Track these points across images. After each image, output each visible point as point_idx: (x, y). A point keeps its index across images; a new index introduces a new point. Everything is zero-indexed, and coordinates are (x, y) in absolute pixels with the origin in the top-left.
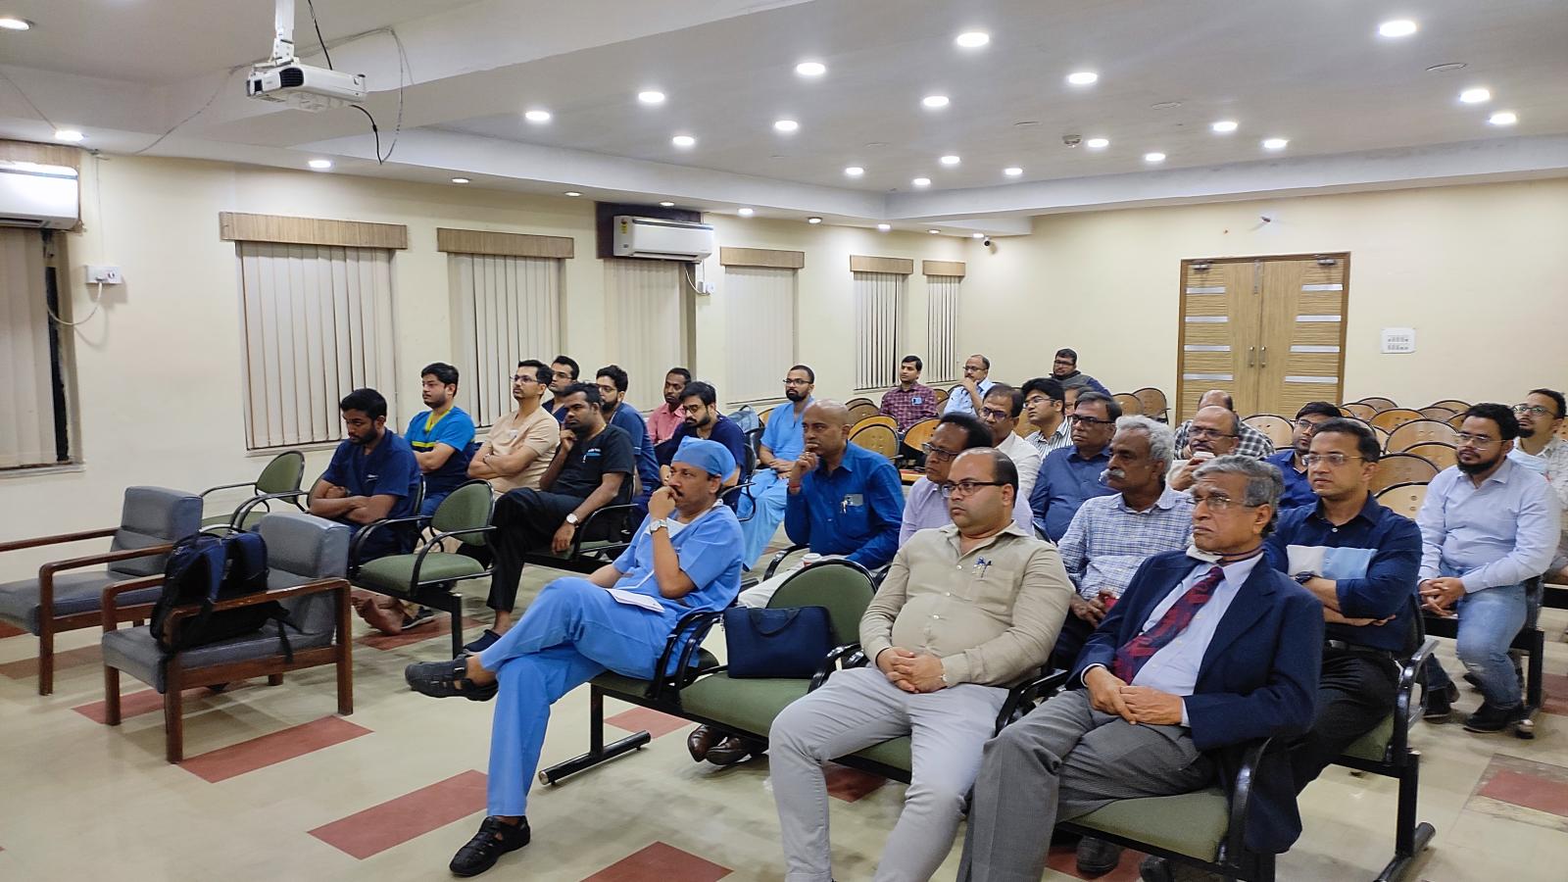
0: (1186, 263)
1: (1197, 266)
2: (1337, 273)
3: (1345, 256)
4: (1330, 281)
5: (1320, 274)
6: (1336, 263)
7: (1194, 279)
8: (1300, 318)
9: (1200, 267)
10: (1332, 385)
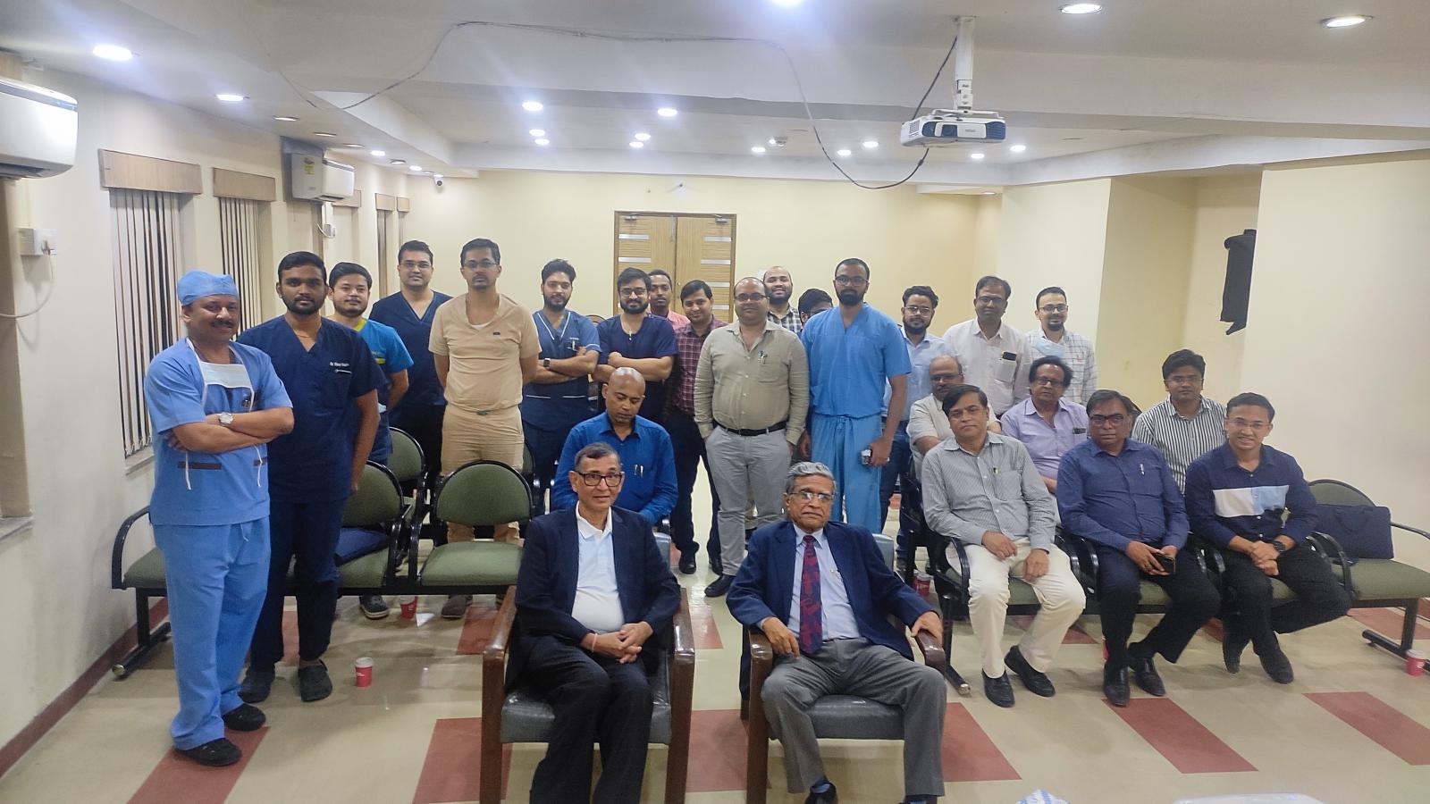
0: (618, 213)
1: (629, 217)
2: (727, 229)
3: (733, 217)
4: (721, 234)
5: (715, 229)
6: (726, 222)
7: (624, 226)
8: (703, 261)
9: (625, 219)
10: (725, 311)
